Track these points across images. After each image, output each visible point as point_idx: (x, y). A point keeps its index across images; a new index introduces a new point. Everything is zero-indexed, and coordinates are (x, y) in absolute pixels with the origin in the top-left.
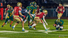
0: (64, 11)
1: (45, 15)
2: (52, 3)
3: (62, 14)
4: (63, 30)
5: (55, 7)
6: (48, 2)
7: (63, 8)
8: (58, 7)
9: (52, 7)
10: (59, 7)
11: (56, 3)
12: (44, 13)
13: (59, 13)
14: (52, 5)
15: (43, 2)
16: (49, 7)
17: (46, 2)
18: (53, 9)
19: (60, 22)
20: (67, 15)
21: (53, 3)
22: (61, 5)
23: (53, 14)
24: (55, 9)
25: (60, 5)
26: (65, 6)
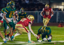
0: (52, 15)
1: (32, 23)
2: (36, 3)
3: (49, 19)
4: (52, 42)
5: (40, 8)
6: (30, 2)
7: (51, 11)
8: (43, 9)
9: (36, 9)
10: (45, 9)
11: (42, 3)
12: (30, 19)
13: (45, 18)
14: (36, 6)
15: (23, 2)
16: (32, 9)
17: (27, 2)
18: (37, 12)
19: (46, 30)
20: (57, 21)
21: (38, 3)
22: (48, 6)
23: (38, 19)
24: (40, 12)
25: (46, 6)
26: (55, 7)
